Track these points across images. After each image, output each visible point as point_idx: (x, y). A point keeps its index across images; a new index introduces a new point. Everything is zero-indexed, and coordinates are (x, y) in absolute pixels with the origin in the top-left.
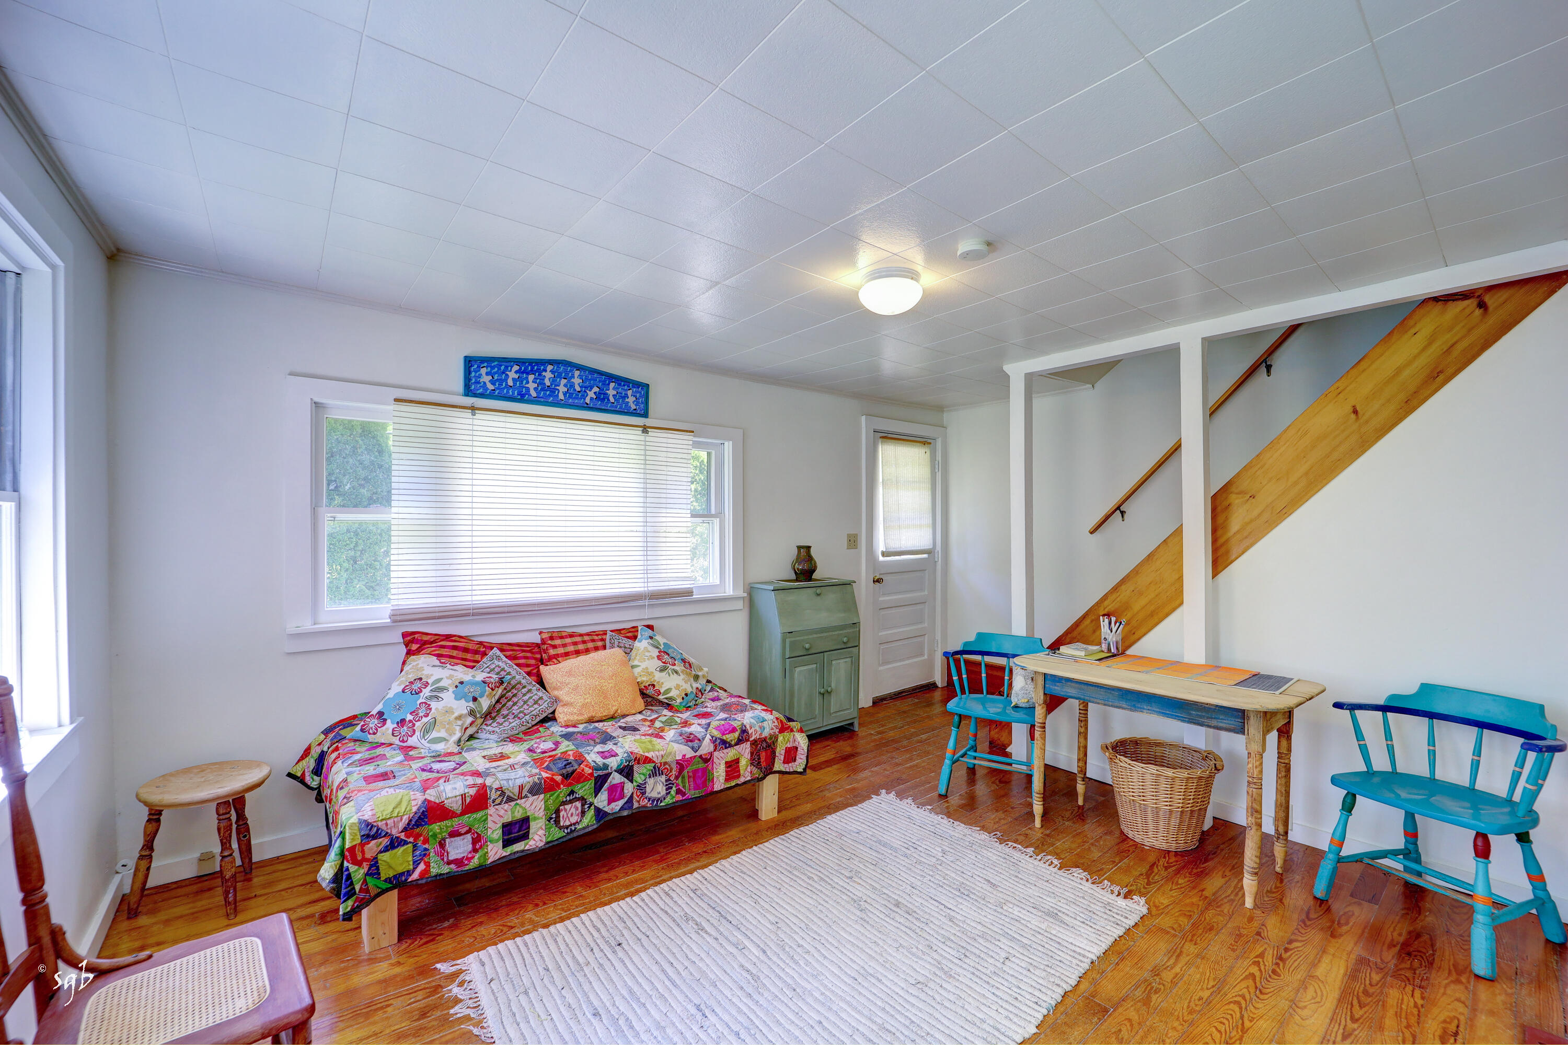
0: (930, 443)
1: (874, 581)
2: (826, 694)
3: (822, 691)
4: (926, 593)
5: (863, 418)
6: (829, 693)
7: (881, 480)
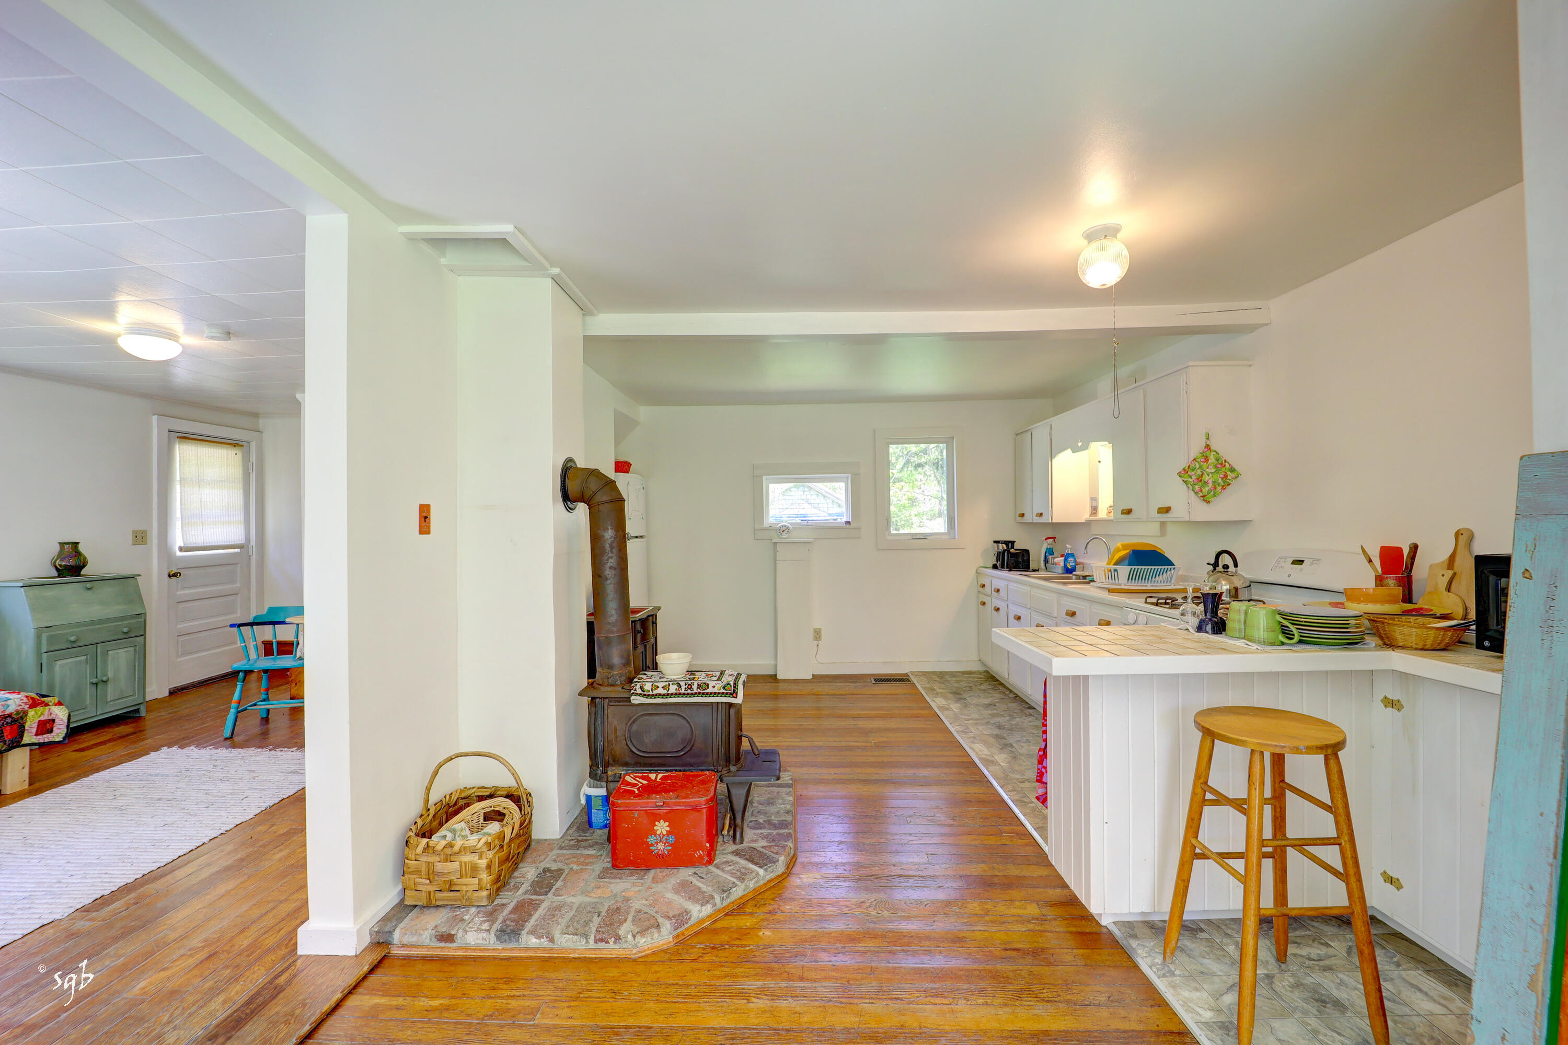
0: (242, 446)
1: (169, 576)
2: (99, 684)
3: (95, 681)
4: (238, 585)
5: (155, 418)
6: (105, 682)
7: (178, 478)
